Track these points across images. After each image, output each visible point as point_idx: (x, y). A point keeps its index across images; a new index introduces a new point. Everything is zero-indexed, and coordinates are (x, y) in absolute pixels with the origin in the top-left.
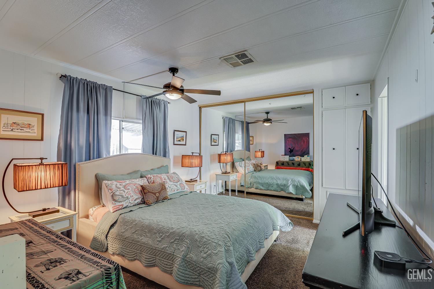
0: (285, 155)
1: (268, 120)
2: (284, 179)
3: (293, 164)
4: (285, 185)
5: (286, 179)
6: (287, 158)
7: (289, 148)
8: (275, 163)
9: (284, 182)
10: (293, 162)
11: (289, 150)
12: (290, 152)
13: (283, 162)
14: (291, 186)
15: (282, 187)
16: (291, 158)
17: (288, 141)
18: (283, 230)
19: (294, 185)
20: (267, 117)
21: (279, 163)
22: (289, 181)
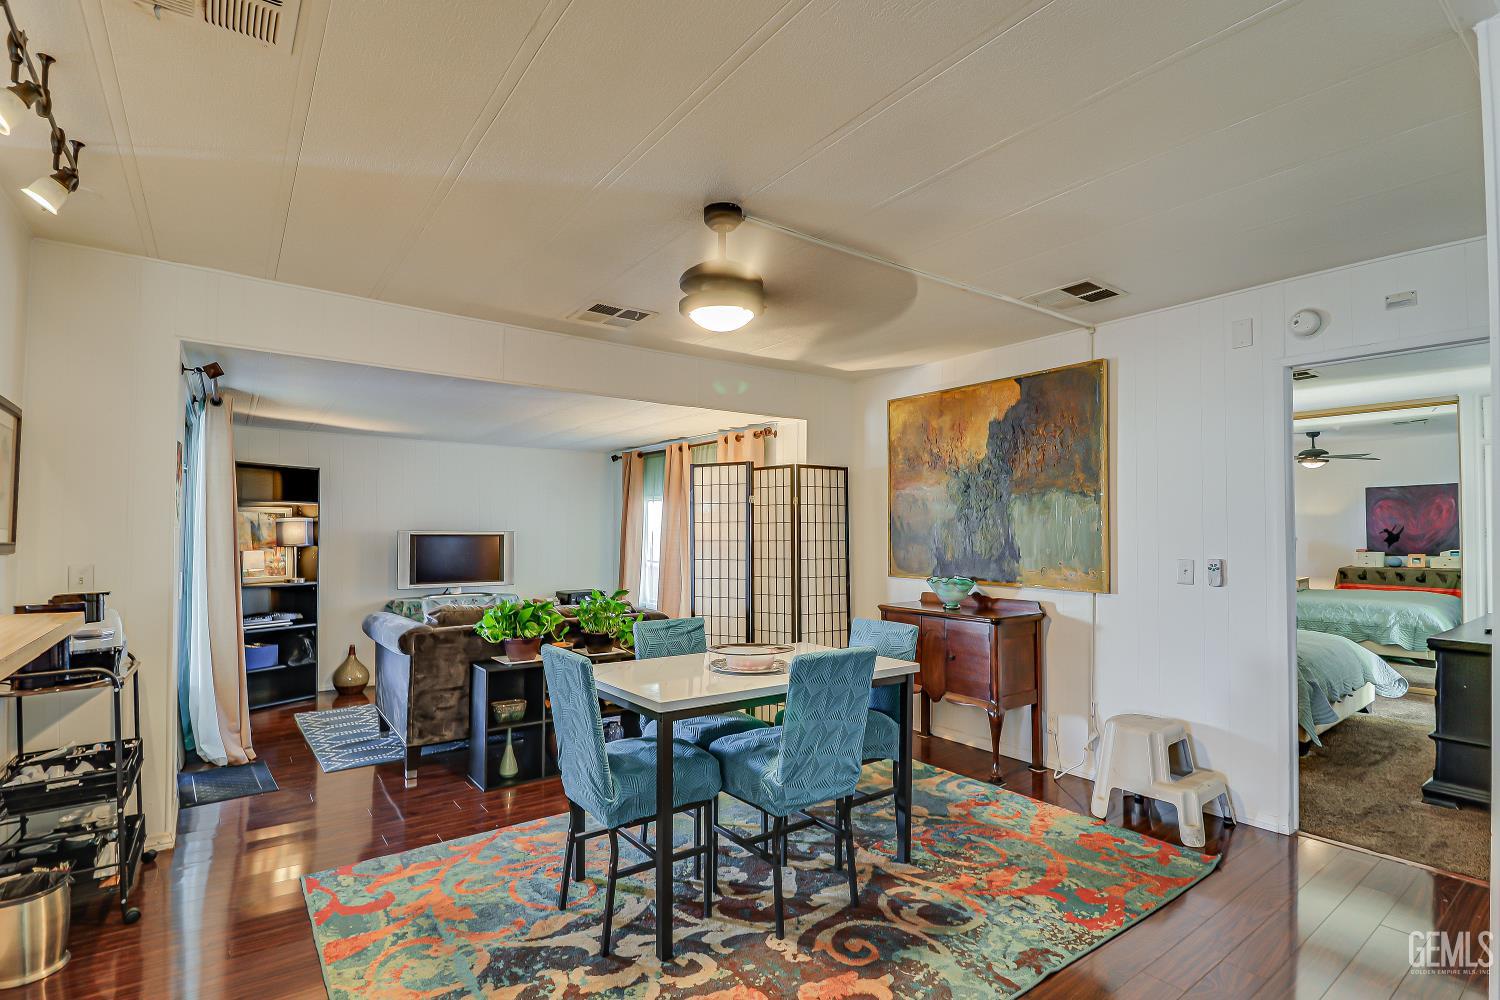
0: (1370, 549)
1: (1315, 454)
2: (1372, 611)
3: (1401, 577)
4: (1376, 626)
5: (1379, 611)
6: (1377, 560)
7: (1386, 531)
8: (1336, 573)
9: (1375, 618)
10: (1399, 570)
11: (1386, 535)
12: (1391, 541)
13: (1365, 571)
14: (1396, 629)
15: (1368, 632)
16: (1393, 560)
17: (1381, 507)
18: (1383, 694)
19: (1405, 627)
20: (1313, 446)
21: (1350, 575)
22: (1389, 614)
